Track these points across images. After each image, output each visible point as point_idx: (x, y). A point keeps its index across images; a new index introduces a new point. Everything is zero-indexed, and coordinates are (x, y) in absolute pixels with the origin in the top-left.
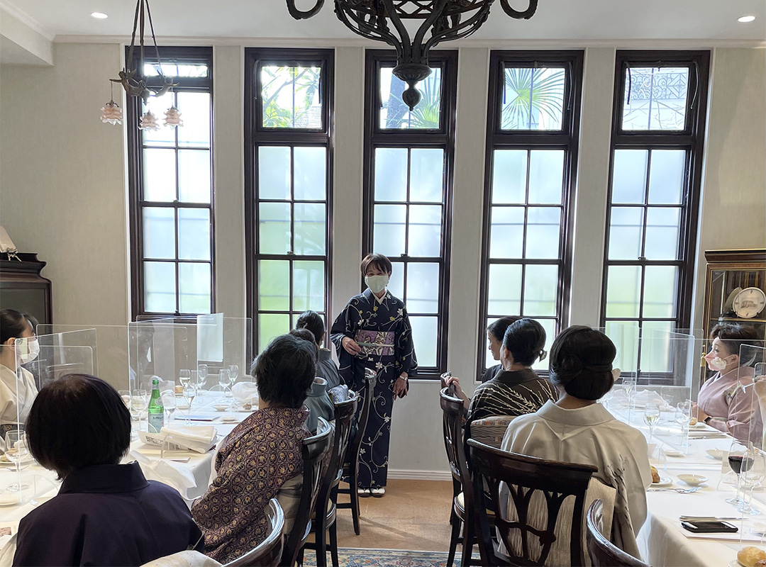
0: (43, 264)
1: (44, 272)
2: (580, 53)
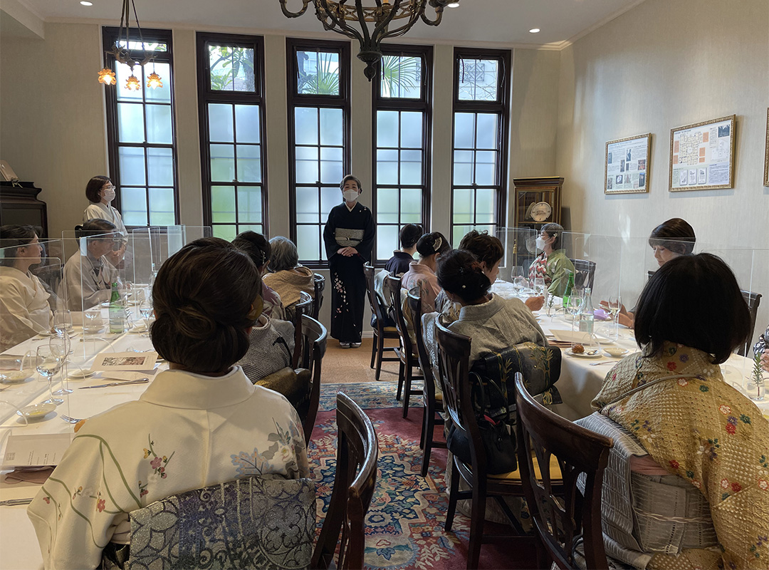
0: (40, 190)
1: (40, 197)
2: (431, 48)
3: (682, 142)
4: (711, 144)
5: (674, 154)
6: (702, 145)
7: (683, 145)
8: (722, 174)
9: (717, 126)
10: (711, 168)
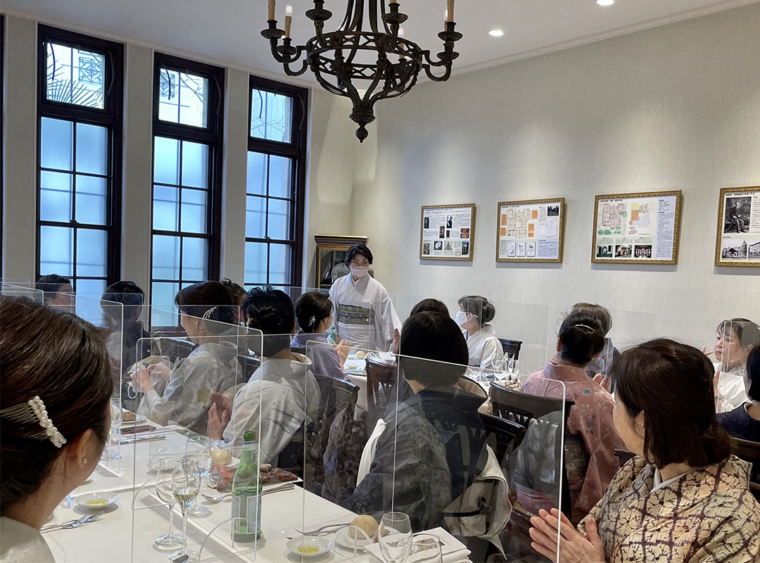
3: (510, 216)
4: (540, 220)
5: (501, 227)
6: (531, 221)
7: (511, 219)
8: (551, 249)
9: (546, 206)
10: (540, 243)
